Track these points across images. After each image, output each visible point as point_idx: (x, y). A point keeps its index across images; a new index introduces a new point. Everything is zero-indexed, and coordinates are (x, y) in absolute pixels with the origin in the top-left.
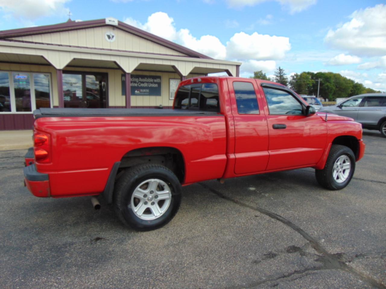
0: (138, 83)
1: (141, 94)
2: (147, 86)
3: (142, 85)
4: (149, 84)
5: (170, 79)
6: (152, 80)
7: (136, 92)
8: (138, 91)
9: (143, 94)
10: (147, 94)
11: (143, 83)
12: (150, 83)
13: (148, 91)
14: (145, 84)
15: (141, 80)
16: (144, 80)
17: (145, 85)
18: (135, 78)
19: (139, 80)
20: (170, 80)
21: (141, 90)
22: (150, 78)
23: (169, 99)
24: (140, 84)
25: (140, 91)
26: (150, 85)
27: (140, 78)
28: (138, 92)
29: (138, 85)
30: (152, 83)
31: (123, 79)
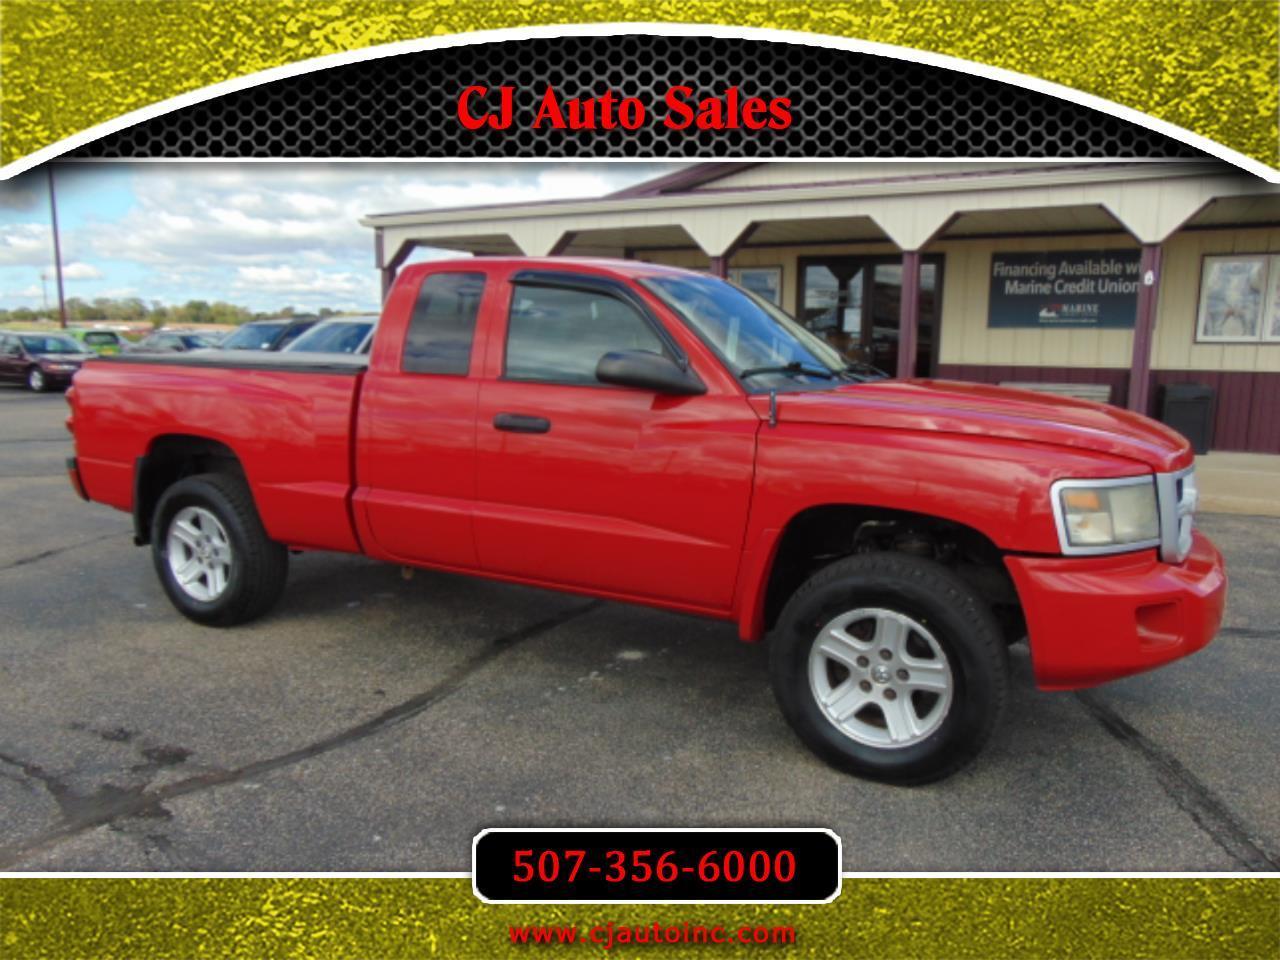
0: (1053, 282)
1: (1062, 321)
2: (1092, 291)
3: (1071, 288)
4: (1100, 281)
5: (1204, 256)
6: (1115, 268)
7: (1044, 313)
8: (1049, 311)
9: (1071, 321)
10: (1093, 321)
11: (1076, 279)
12: (1103, 277)
13: (1093, 308)
14: (1083, 284)
15: (1066, 268)
16: (1080, 270)
17: (1086, 287)
18: (1041, 263)
19: (1057, 270)
20: (1208, 260)
21: (1065, 308)
22: (1108, 262)
23: (1196, 342)
24: (1061, 287)
25: (1058, 312)
26: (1103, 287)
27: (1064, 264)
28: (1053, 314)
29: (1053, 290)
30: (1113, 278)
31: (996, 269)
